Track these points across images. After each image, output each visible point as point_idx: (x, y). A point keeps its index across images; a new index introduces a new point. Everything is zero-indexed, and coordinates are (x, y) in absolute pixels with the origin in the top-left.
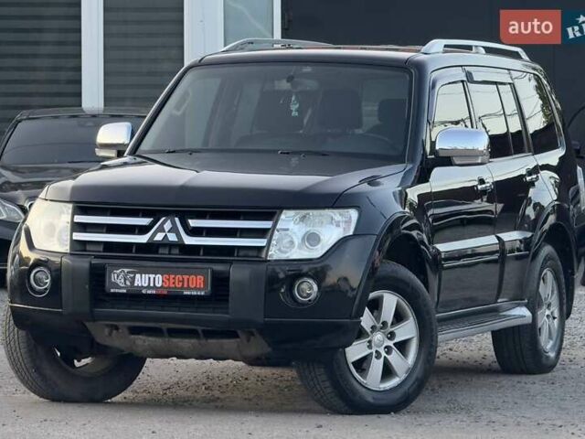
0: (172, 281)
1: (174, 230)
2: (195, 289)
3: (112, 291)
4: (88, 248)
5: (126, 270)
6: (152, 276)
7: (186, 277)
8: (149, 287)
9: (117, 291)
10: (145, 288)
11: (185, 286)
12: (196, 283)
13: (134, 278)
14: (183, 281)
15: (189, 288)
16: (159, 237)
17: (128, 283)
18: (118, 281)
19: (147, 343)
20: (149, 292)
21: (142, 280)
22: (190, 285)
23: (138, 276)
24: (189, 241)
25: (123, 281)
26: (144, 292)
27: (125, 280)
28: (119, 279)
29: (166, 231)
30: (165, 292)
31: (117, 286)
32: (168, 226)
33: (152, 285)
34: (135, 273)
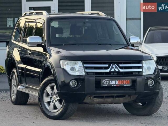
0: (121, 82)
1: (116, 68)
2: (127, 84)
3: (103, 86)
4: (89, 74)
5: (107, 80)
6: (115, 81)
7: (124, 81)
8: (114, 84)
9: (105, 86)
10: (113, 84)
11: (124, 83)
12: (127, 83)
13: (109, 82)
14: (124, 82)
15: (125, 84)
16: (113, 70)
17: (108, 83)
18: (105, 83)
19: (98, 100)
20: (114, 86)
21: (112, 83)
22: (126, 83)
23: (111, 81)
24: (121, 70)
25: (106, 83)
26: (113, 86)
27: (107, 83)
28: (105, 82)
29: (114, 68)
30: (119, 86)
31: (104, 84)
32: (114, 66)
33: (115, 83)
34: (110, 81)
